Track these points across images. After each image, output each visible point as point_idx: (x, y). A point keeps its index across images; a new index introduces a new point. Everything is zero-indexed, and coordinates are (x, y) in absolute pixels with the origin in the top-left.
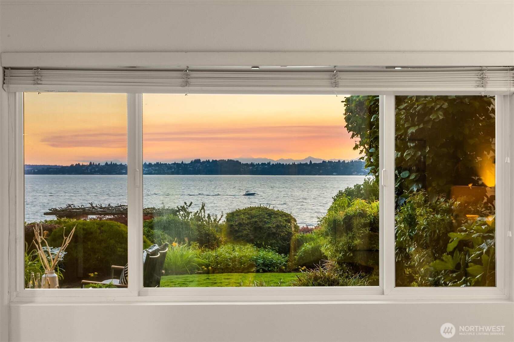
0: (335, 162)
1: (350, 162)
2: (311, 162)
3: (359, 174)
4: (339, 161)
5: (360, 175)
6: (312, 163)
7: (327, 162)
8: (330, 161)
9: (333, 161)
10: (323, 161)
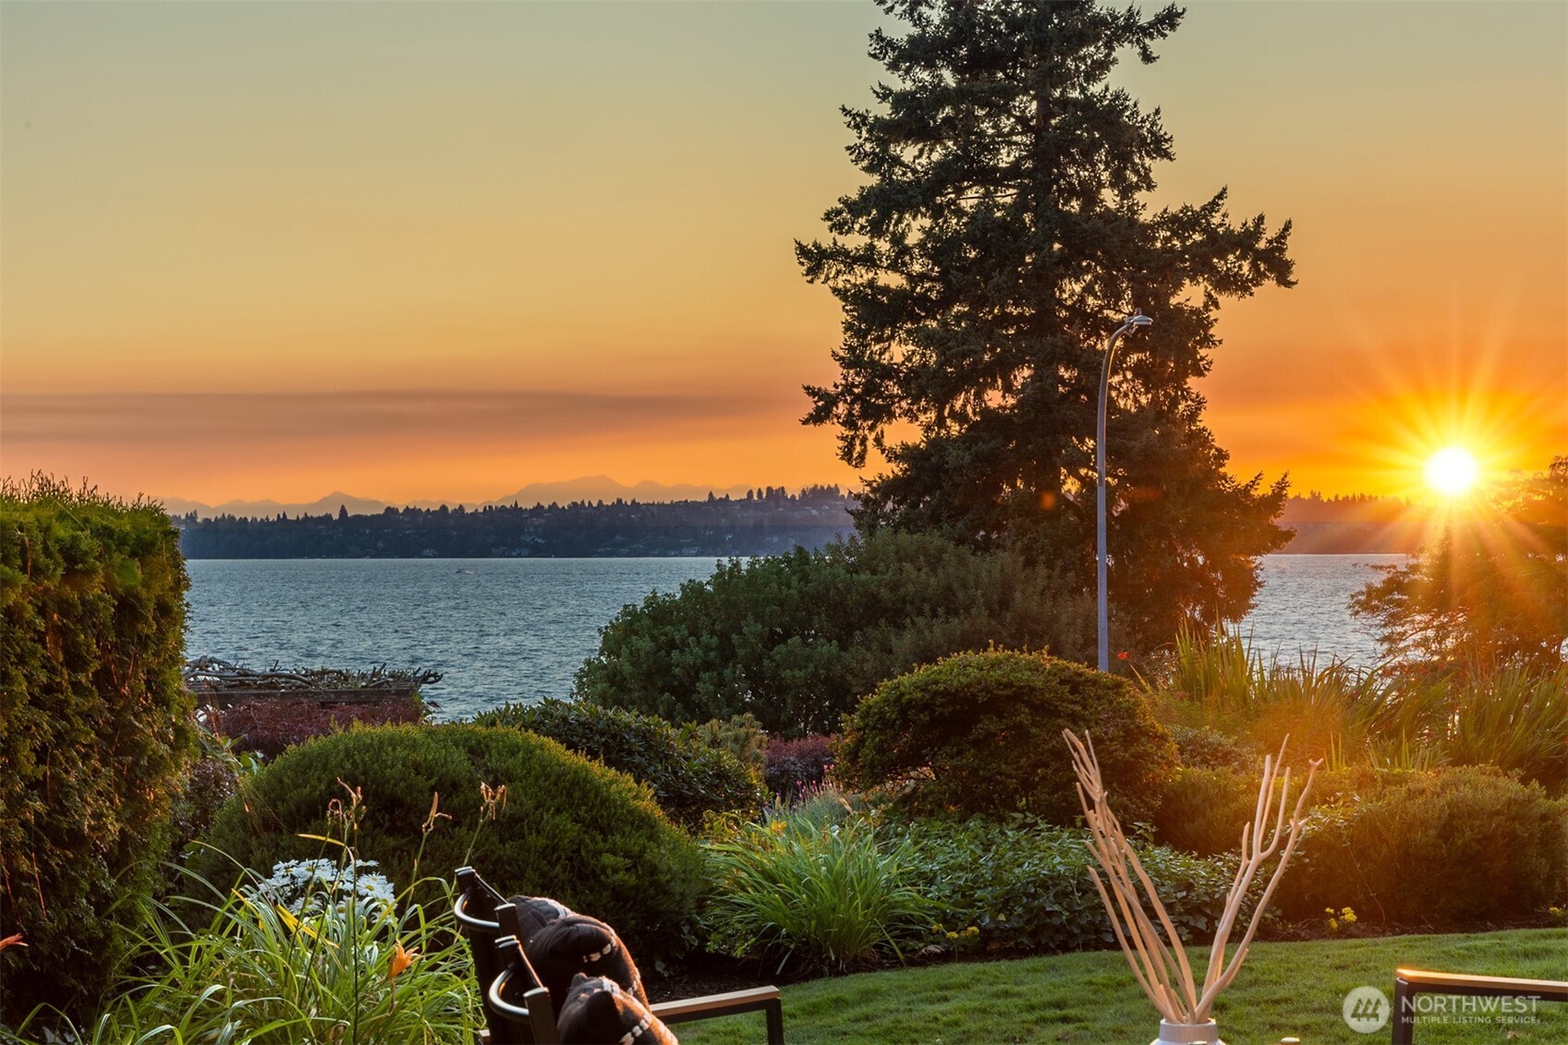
0: (428, 510)
1: (481, 510)
2: (343, 511)
3: (514, 554)
4: (444, 508)
5: (519, 556)
6: (349, 515)
7: (401, 511)
8: (411, 507)
9: (424, 510)
10: (389, 509)
